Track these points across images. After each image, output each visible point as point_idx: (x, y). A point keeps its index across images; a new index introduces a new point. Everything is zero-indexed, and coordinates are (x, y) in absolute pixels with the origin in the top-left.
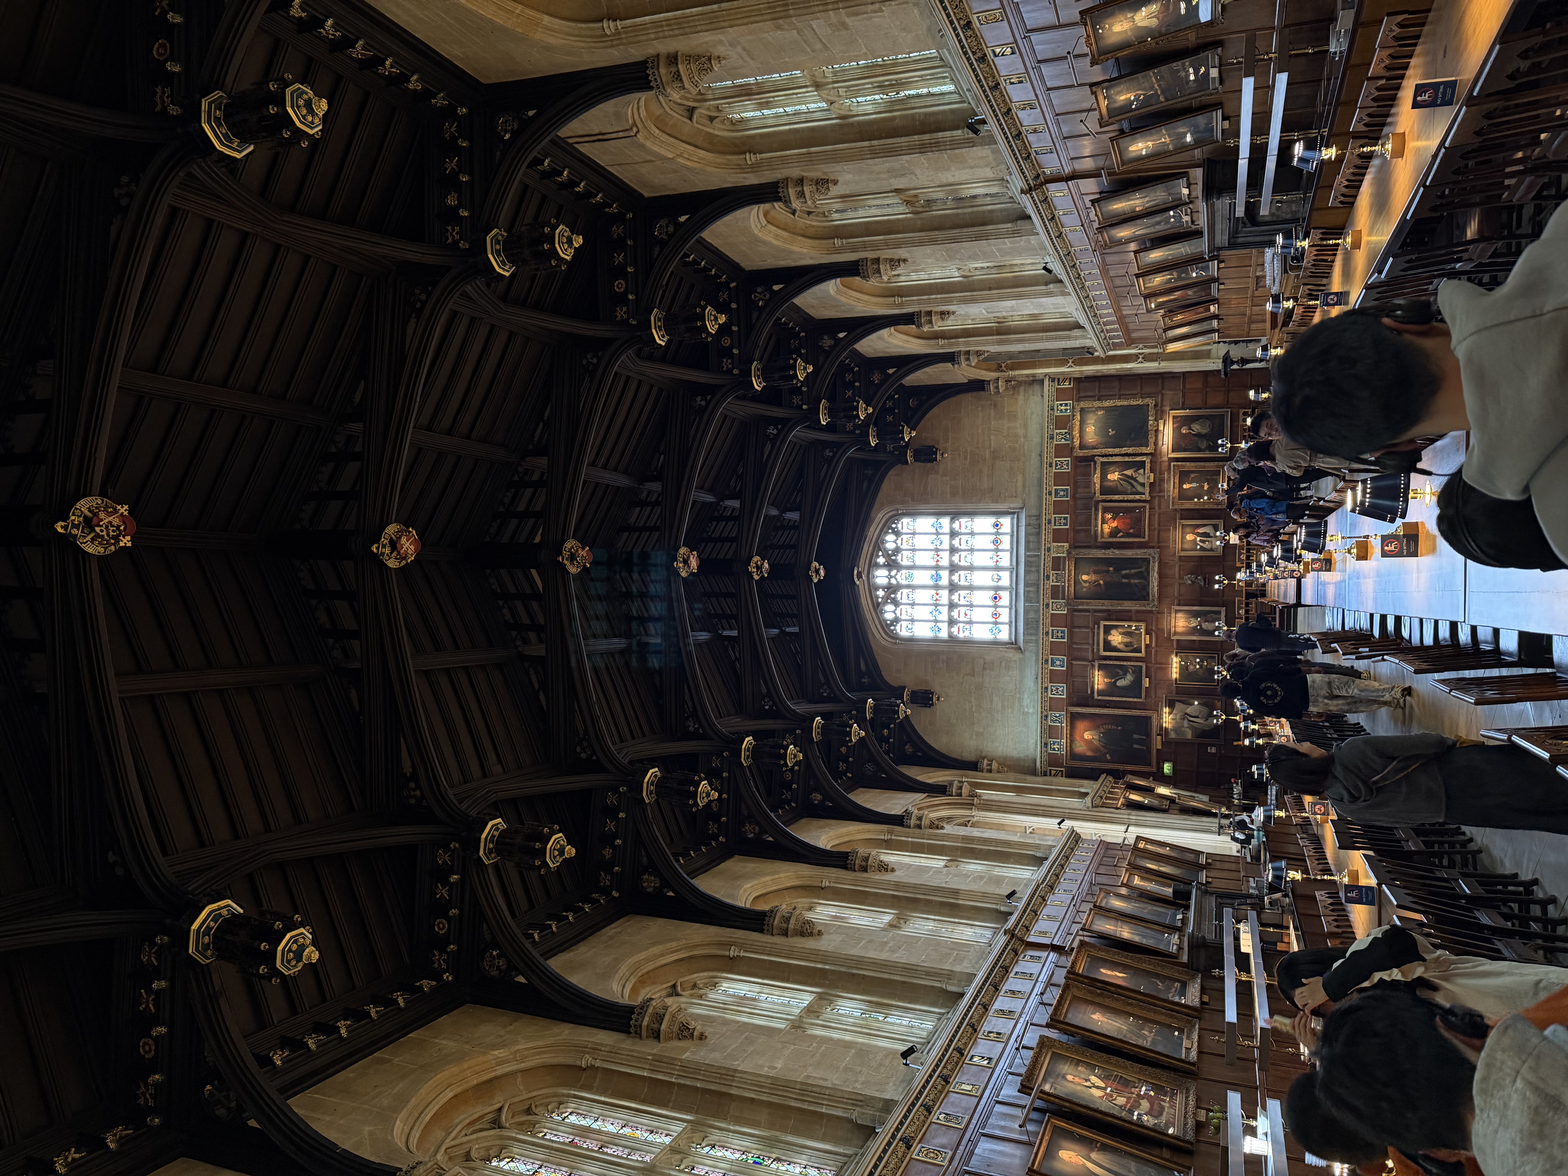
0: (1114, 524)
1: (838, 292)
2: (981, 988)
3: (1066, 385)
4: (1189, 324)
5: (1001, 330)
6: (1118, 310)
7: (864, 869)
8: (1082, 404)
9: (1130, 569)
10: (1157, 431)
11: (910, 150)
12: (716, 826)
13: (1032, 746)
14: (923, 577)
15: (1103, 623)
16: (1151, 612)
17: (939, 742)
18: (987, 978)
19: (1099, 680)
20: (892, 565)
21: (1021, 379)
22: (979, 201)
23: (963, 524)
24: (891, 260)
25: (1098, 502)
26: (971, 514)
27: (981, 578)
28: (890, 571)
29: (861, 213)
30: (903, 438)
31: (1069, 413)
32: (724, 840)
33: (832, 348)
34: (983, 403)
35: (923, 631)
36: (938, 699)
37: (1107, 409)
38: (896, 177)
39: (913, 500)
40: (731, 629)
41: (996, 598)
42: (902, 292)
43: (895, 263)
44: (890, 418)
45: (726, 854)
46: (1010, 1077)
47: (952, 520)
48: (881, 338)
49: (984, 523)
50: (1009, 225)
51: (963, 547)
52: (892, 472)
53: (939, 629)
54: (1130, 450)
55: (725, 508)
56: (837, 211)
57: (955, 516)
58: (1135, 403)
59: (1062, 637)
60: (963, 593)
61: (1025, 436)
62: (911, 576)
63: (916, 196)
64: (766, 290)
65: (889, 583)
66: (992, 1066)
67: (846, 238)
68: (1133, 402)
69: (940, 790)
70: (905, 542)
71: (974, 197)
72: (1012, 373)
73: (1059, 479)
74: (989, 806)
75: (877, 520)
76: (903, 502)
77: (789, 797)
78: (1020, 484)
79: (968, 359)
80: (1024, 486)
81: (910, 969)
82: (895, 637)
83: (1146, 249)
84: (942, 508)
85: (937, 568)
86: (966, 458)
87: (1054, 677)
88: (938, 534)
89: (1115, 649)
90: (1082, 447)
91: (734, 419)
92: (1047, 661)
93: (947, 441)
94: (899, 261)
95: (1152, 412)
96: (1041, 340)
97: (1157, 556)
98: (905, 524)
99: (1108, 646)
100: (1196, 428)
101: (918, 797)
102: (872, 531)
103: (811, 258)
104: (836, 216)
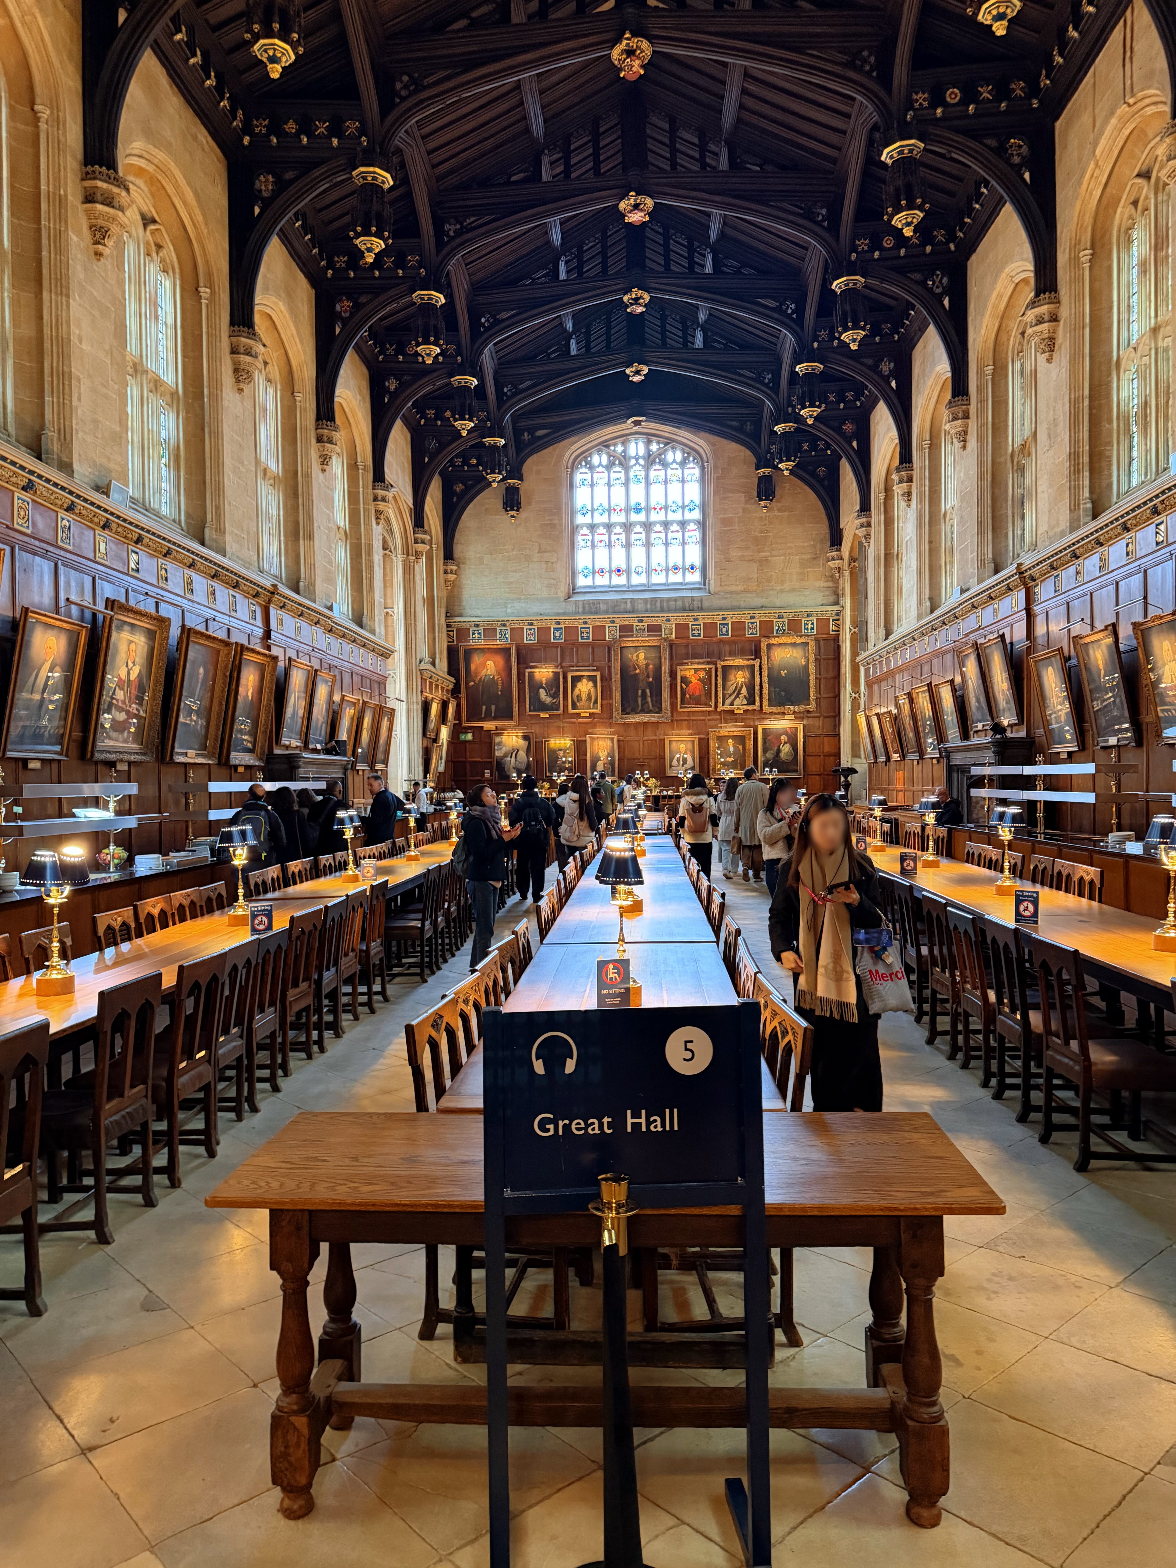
0: (693, 680)
1: (939, 376)
2: (211, 562)
3: (832, 627)
4: (883, 737)
5: (889, 558)
6: (900, 670)
7: (319, 440)
8: (812, 644)
9: (651, 696)
10: (784, 713)
11: (1074, 442)
12: (343, 265)
13: (474, 612)
14: (637, 494)
15: (598, 674)
16: (611, 717)
17: (469, 519)
18: (223, 568)
19: (543, 673)
20: (650, 460)
21: (841, 582)
22: (1018, 522)
23: (694, 534)
24: (966, 433)
25: (716, 664)
26: (704, 542)
27: (638, 555)
28: (643, 458)
29: (1018, 394)
30: (781, 461)
31: (804, 631)
32: (329, 275)
33: (880, 374)
34: (818, 546)
35: (582, 497)
36: (513, 517)
37: (806, 667)
38: (1049, 429)
39: (718, 478)
40: (568, 272)
41: (619, 571)
42: (934, 447)
43: (963, 436)
44: (805, 446)
45: (315, 279)
46: (124, 591)
47: (698, 522)
48: (888, 430)
49: (694, 555)
50: (990, 556)
51: (670, 535)
52: (748, 452)
53: (584, 514)
54: (765, 691)
55: (704, 256)
56: (1022, 365)
57: (702, 525)
58: (811, 693)
59: (582, 637)
60: (623, 537)
61: (782, 591)
62: (639, 481)
63: (1029, 454)
64: (944, 288)
65: (630, 458)
66: (131, 573)
67: (993, 379)
68: (812, 691)
69: (419, 520)
70: (674, 473)
71: (1023, 517)
72: (847, 573)
73: (739, 627)
74: (408, 571)
75: (696, 439)
76: (715, 467)
77: (388, 353)
78: (734, 588)
79: (862, 526)
80: (731, 593)
81: (219, 489)
82: (573, 467)
83: (954, 690)
84: (710, 510)
85: (648, 509)
86: (761, 532)
87: (543, 631)
88: (683, 507)
89: (574, 687)
90: (769, 646)
91: (803, 259)
92: (559, 623)
93: (779, 510)
94: (965, 441)
95: (802, 708)
96: (877, 599)
97: (664, 720)
98: (693, 471)
99: (576, 680)
100: (786, 749)
101: (408, 498)
102: (684, 435)
103: (974, 340)
104: (1018, 366)
